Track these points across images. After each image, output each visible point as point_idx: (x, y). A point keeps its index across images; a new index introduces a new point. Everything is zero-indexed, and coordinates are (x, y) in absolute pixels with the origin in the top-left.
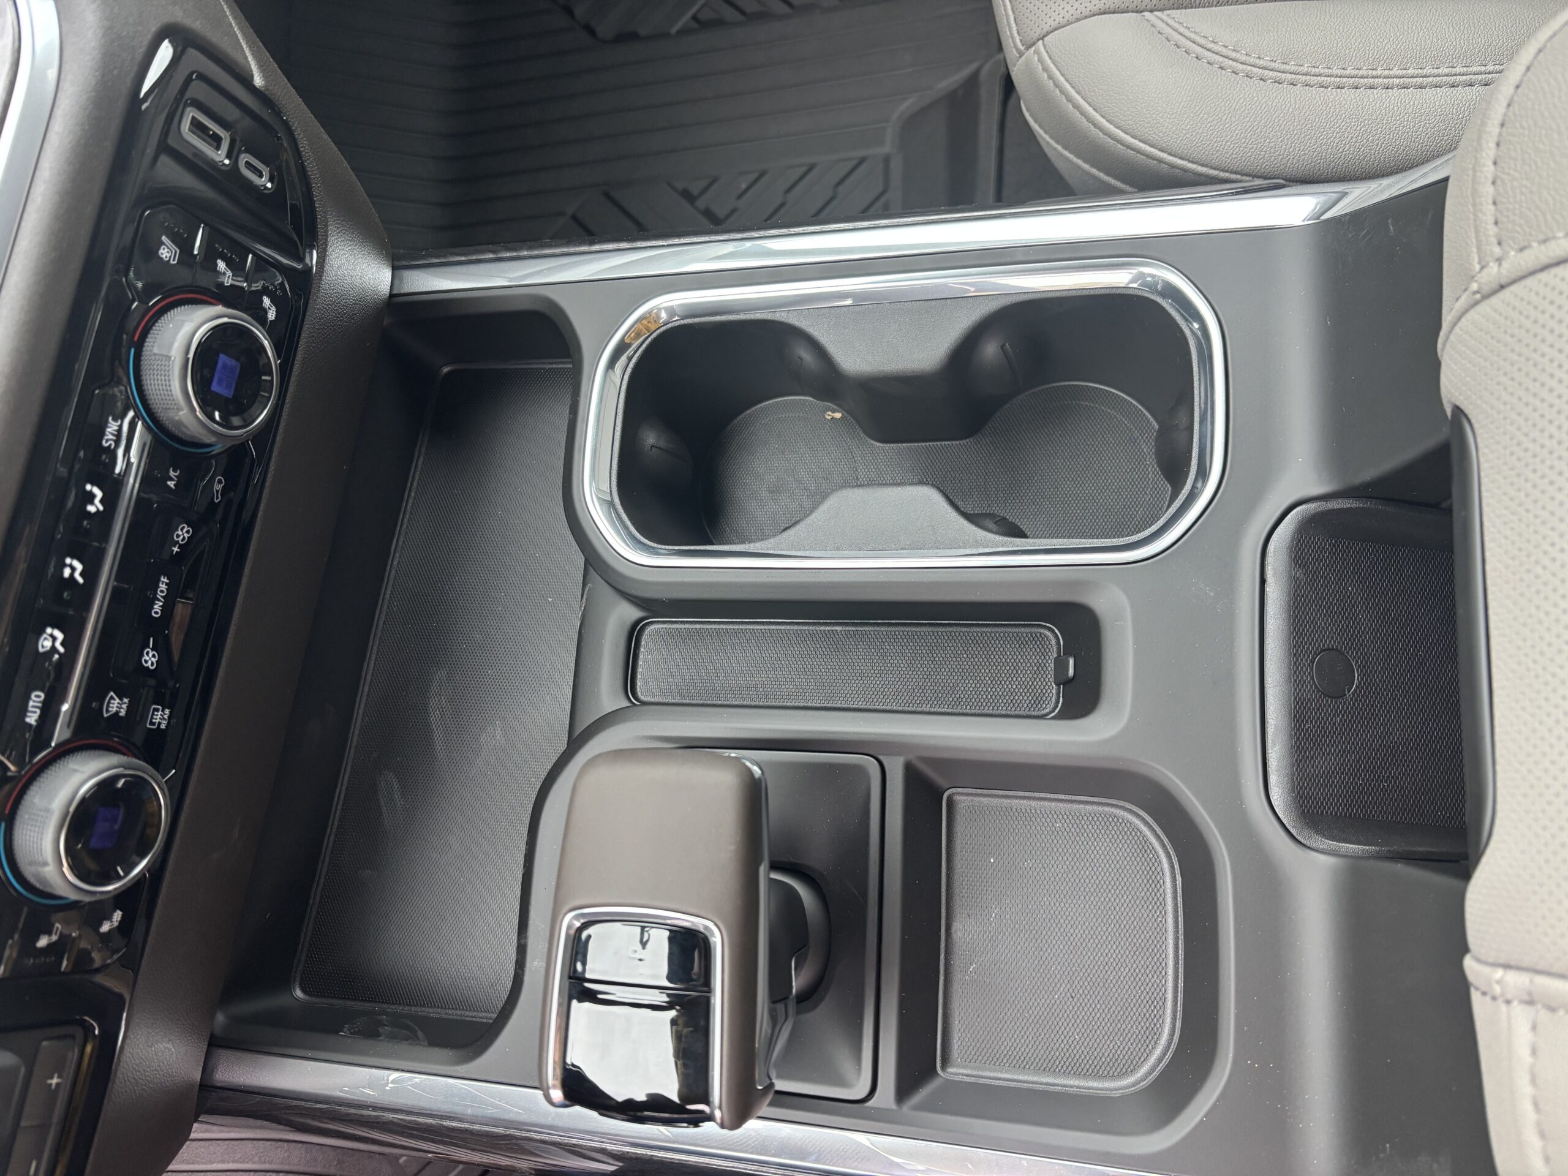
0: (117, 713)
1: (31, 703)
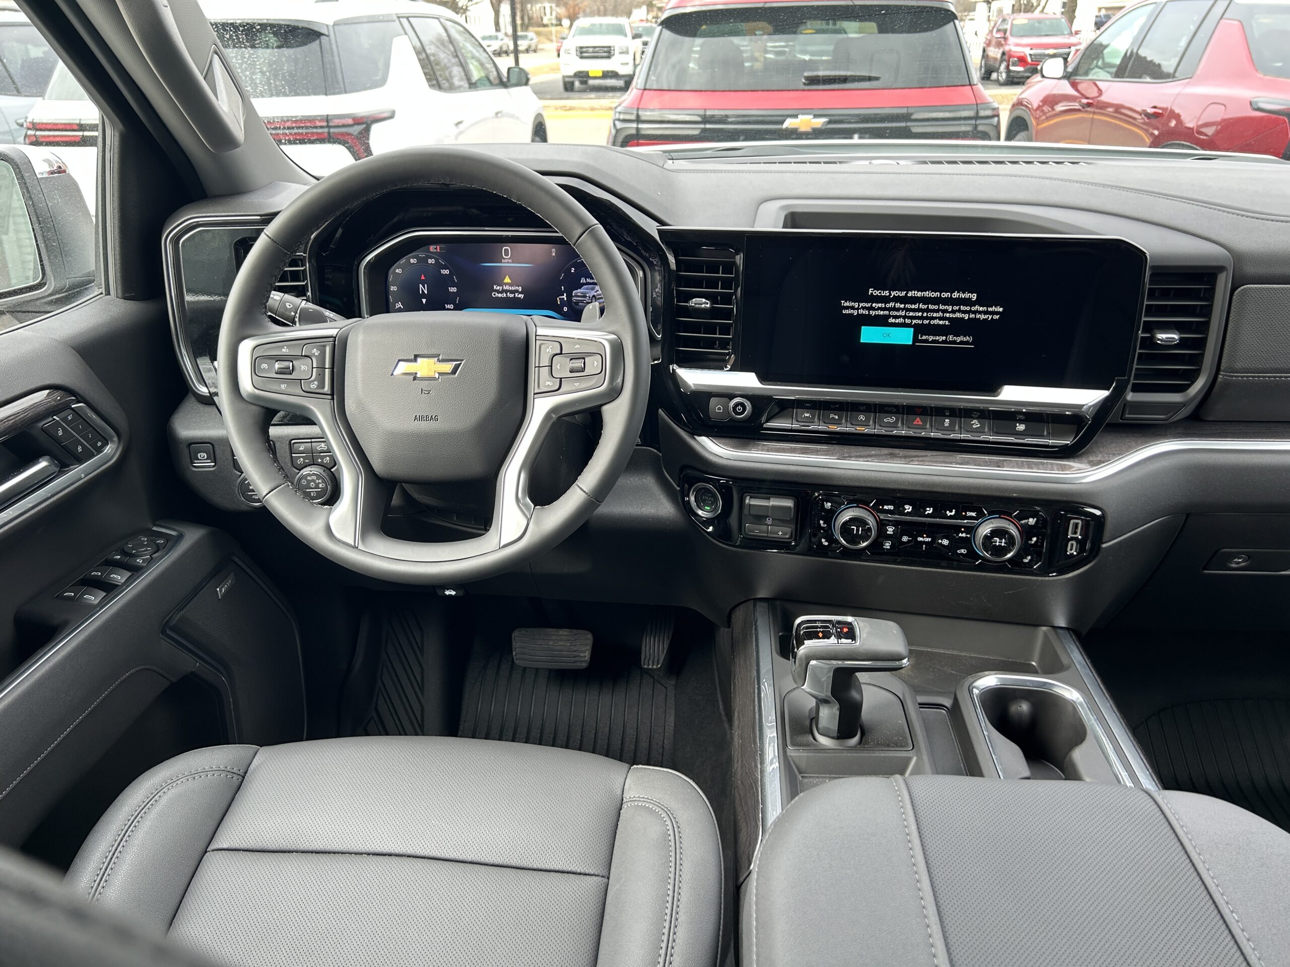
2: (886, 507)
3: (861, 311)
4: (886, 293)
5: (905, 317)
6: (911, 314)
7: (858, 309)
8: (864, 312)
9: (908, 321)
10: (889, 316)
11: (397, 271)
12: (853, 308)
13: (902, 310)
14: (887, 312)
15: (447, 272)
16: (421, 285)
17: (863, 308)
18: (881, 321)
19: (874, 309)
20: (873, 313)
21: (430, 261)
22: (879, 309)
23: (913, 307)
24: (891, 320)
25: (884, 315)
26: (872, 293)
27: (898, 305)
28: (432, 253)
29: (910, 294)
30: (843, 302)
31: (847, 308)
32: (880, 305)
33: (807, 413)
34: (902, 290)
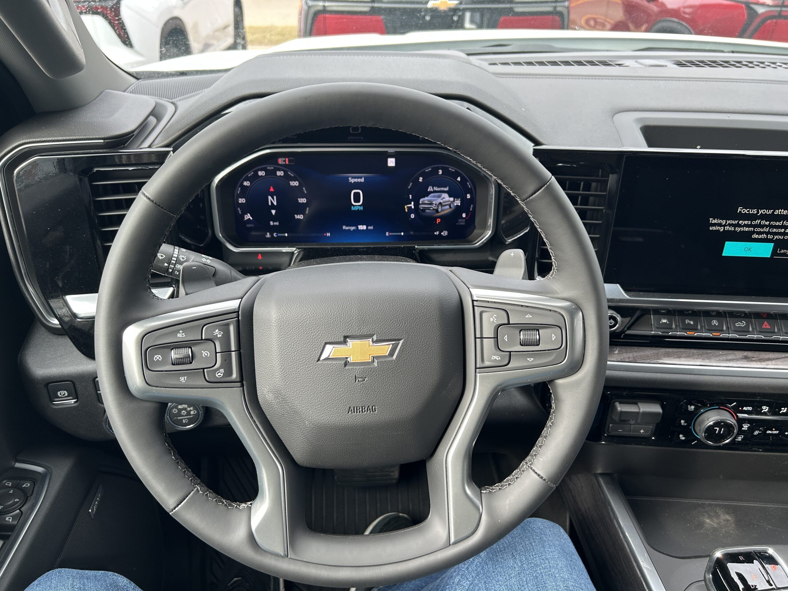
0: (743, 427)
1: (749, 407)
2: (745, 408)
3: (727, 228)
4: (755, 211)
5: (767, 233)
6: (775, 230)
7: (725, 226)
8: (730, 229)
9: (770, 237)
10: (754, 232)
11: (246, 183)
12: (720, 225)
13: (767, 226)
14: (751, 229)
15: (295, 184)
16: (270, 198)
17: (730, 225)
18: (746, 237)
19: (739, 225)
20: (738, 229)
21: (280, 173)
22: (745, 226)
23: (778, 224)
24: (755, 236)
25: (748, 231)
26: (740, 211)
27: (763, 222)
28: (281, 165)
29: (777, 212)
30: (711, 219)
31: (715, 225)
32: (746, 222)
33: (664, 318)
34: (769, 209)
